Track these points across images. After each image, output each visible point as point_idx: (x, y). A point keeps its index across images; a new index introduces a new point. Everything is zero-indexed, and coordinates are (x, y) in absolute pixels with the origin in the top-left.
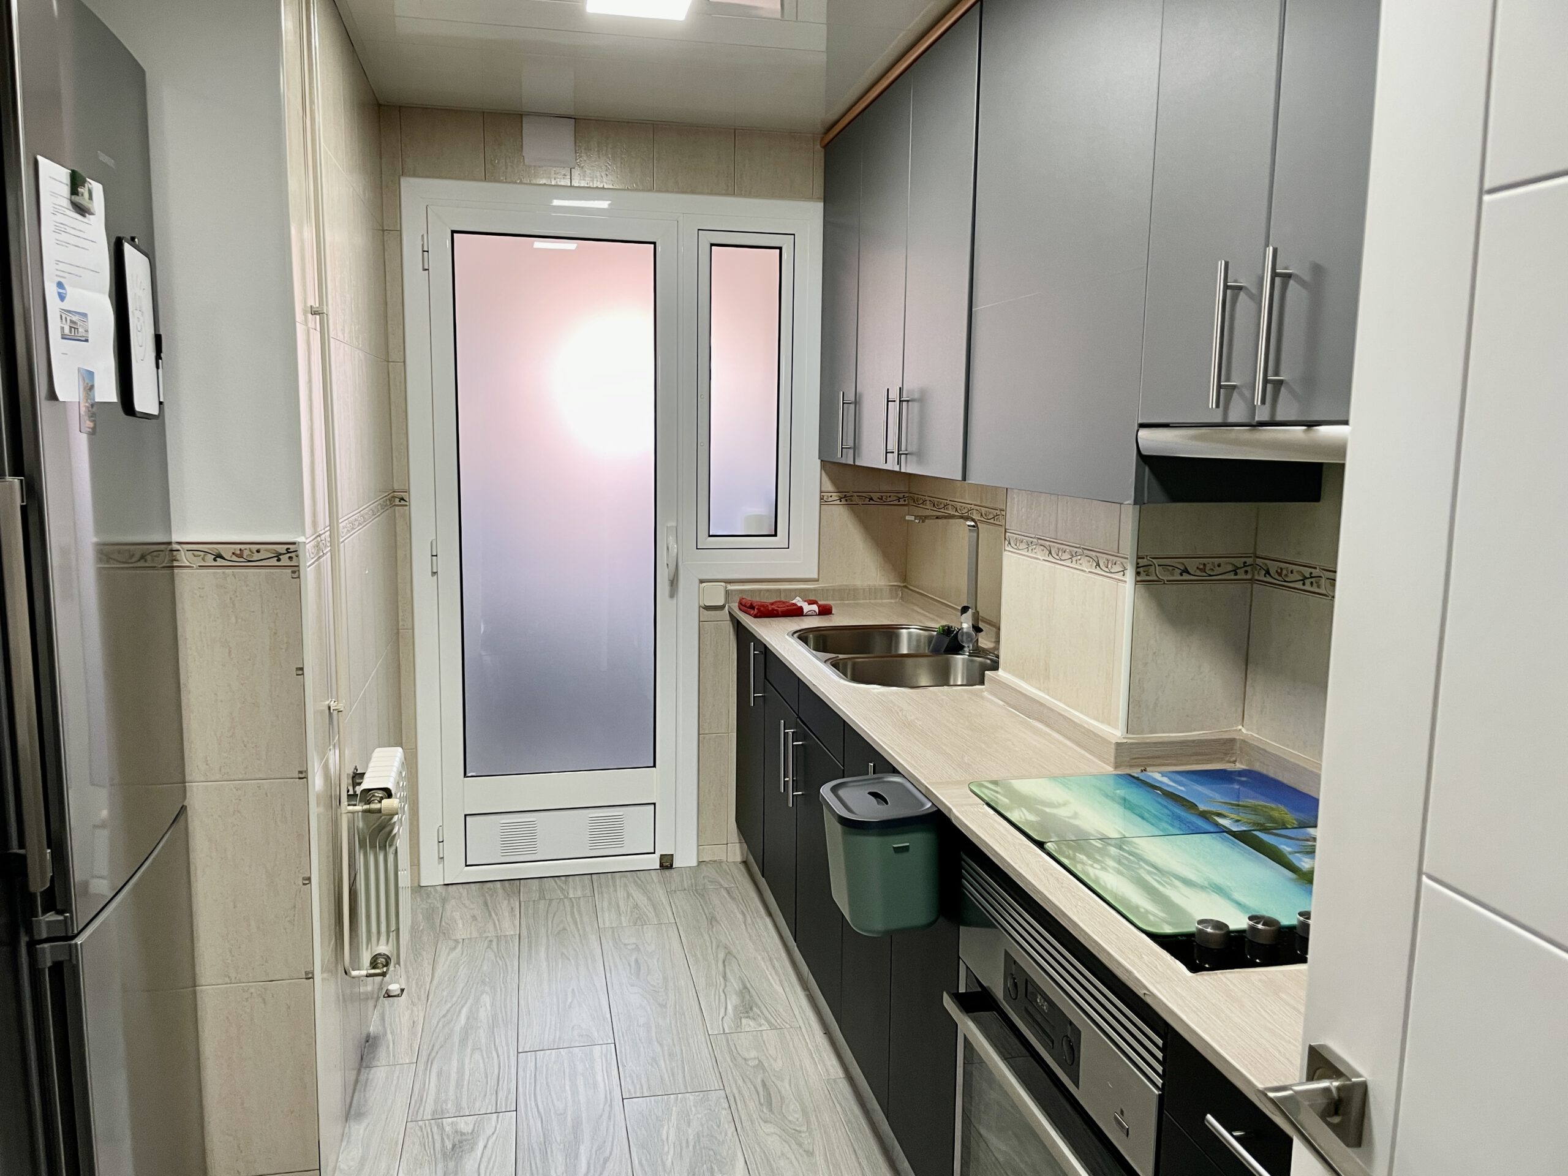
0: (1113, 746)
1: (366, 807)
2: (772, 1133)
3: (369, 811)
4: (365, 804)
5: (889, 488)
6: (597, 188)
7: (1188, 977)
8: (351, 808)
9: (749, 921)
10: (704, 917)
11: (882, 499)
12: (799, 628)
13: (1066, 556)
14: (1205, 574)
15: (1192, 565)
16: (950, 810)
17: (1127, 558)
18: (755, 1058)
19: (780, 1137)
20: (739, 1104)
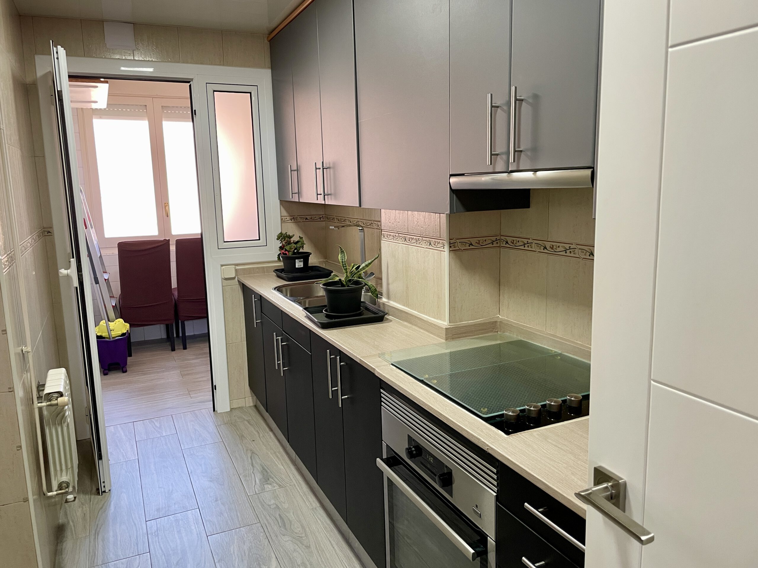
0: (444, 330)
1: (48, 403)
2: (288, 541)
3: (51, 405)
4: (48, 402)
5: (315, 213)
6: (149, 60)
7: (506, 438)
8: (39, 405)
9: (261, 435)
10: (238, 436)
11: (312, 219)
12: (277, 286)
13: (414, 241)
14: (479, 245)
15: (473, 241)
16: (374, 369)
17: (445, 240)
18: (274, 504)
19: (292, 541)
20: (269, 529)
